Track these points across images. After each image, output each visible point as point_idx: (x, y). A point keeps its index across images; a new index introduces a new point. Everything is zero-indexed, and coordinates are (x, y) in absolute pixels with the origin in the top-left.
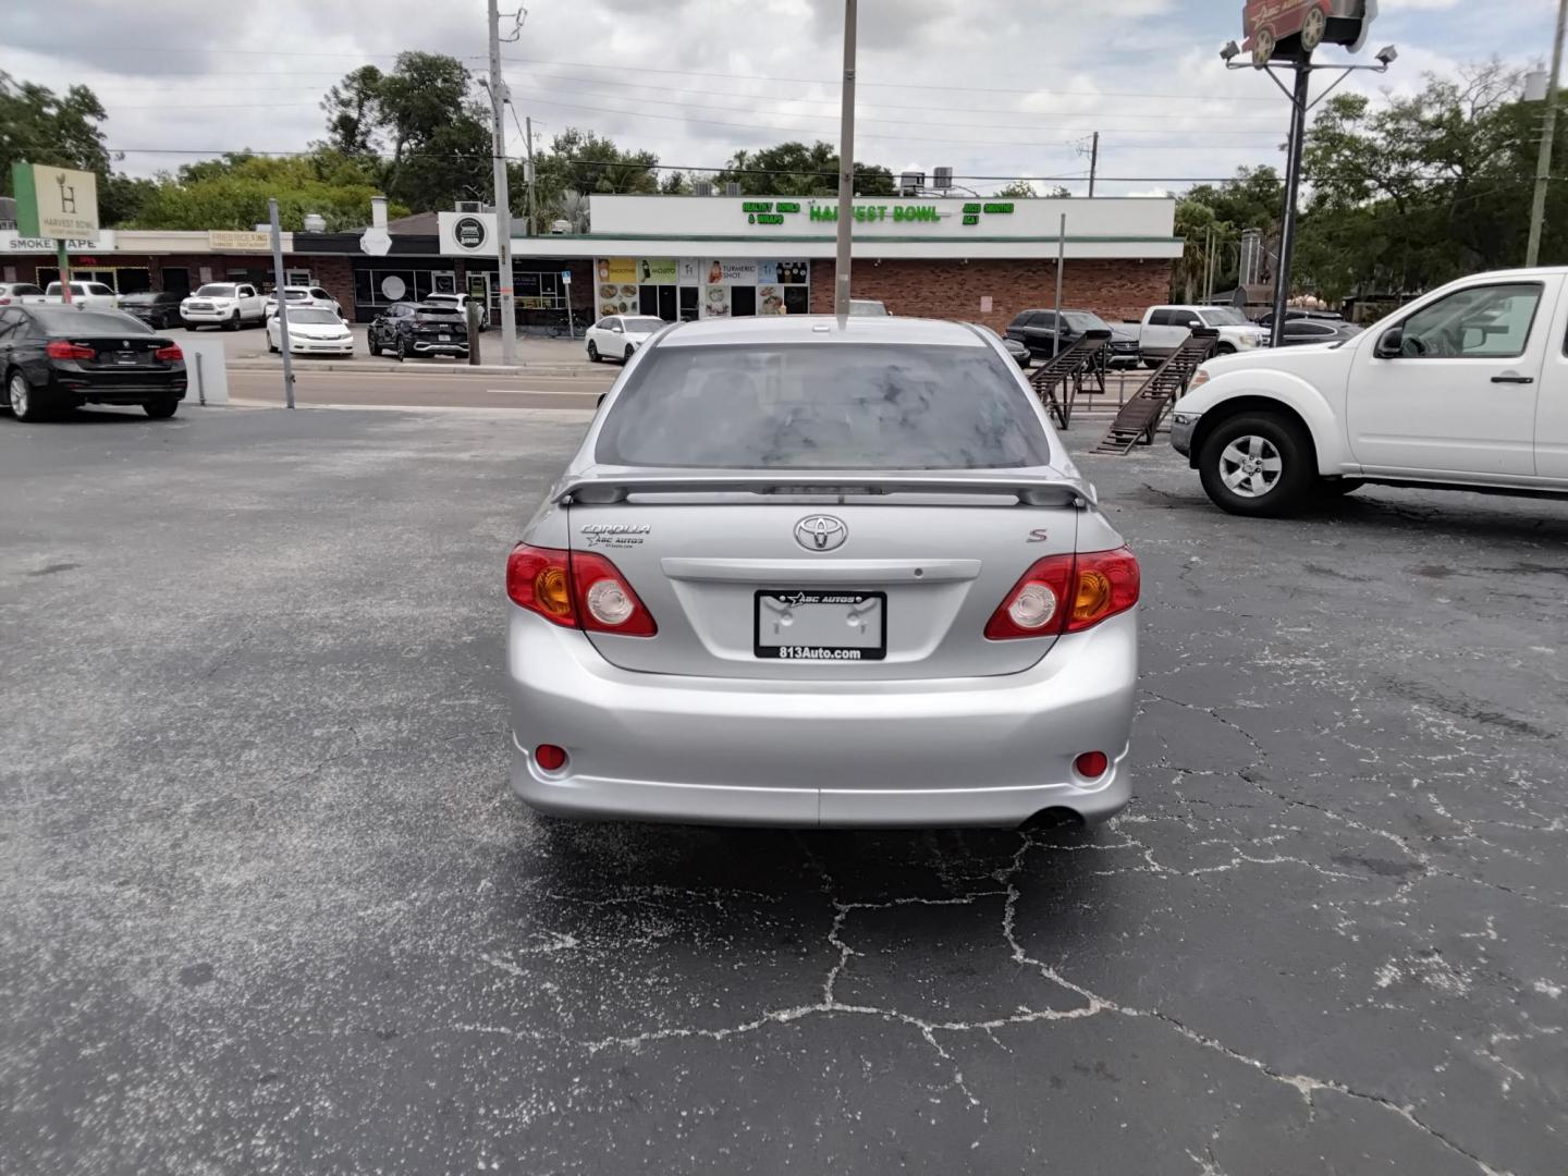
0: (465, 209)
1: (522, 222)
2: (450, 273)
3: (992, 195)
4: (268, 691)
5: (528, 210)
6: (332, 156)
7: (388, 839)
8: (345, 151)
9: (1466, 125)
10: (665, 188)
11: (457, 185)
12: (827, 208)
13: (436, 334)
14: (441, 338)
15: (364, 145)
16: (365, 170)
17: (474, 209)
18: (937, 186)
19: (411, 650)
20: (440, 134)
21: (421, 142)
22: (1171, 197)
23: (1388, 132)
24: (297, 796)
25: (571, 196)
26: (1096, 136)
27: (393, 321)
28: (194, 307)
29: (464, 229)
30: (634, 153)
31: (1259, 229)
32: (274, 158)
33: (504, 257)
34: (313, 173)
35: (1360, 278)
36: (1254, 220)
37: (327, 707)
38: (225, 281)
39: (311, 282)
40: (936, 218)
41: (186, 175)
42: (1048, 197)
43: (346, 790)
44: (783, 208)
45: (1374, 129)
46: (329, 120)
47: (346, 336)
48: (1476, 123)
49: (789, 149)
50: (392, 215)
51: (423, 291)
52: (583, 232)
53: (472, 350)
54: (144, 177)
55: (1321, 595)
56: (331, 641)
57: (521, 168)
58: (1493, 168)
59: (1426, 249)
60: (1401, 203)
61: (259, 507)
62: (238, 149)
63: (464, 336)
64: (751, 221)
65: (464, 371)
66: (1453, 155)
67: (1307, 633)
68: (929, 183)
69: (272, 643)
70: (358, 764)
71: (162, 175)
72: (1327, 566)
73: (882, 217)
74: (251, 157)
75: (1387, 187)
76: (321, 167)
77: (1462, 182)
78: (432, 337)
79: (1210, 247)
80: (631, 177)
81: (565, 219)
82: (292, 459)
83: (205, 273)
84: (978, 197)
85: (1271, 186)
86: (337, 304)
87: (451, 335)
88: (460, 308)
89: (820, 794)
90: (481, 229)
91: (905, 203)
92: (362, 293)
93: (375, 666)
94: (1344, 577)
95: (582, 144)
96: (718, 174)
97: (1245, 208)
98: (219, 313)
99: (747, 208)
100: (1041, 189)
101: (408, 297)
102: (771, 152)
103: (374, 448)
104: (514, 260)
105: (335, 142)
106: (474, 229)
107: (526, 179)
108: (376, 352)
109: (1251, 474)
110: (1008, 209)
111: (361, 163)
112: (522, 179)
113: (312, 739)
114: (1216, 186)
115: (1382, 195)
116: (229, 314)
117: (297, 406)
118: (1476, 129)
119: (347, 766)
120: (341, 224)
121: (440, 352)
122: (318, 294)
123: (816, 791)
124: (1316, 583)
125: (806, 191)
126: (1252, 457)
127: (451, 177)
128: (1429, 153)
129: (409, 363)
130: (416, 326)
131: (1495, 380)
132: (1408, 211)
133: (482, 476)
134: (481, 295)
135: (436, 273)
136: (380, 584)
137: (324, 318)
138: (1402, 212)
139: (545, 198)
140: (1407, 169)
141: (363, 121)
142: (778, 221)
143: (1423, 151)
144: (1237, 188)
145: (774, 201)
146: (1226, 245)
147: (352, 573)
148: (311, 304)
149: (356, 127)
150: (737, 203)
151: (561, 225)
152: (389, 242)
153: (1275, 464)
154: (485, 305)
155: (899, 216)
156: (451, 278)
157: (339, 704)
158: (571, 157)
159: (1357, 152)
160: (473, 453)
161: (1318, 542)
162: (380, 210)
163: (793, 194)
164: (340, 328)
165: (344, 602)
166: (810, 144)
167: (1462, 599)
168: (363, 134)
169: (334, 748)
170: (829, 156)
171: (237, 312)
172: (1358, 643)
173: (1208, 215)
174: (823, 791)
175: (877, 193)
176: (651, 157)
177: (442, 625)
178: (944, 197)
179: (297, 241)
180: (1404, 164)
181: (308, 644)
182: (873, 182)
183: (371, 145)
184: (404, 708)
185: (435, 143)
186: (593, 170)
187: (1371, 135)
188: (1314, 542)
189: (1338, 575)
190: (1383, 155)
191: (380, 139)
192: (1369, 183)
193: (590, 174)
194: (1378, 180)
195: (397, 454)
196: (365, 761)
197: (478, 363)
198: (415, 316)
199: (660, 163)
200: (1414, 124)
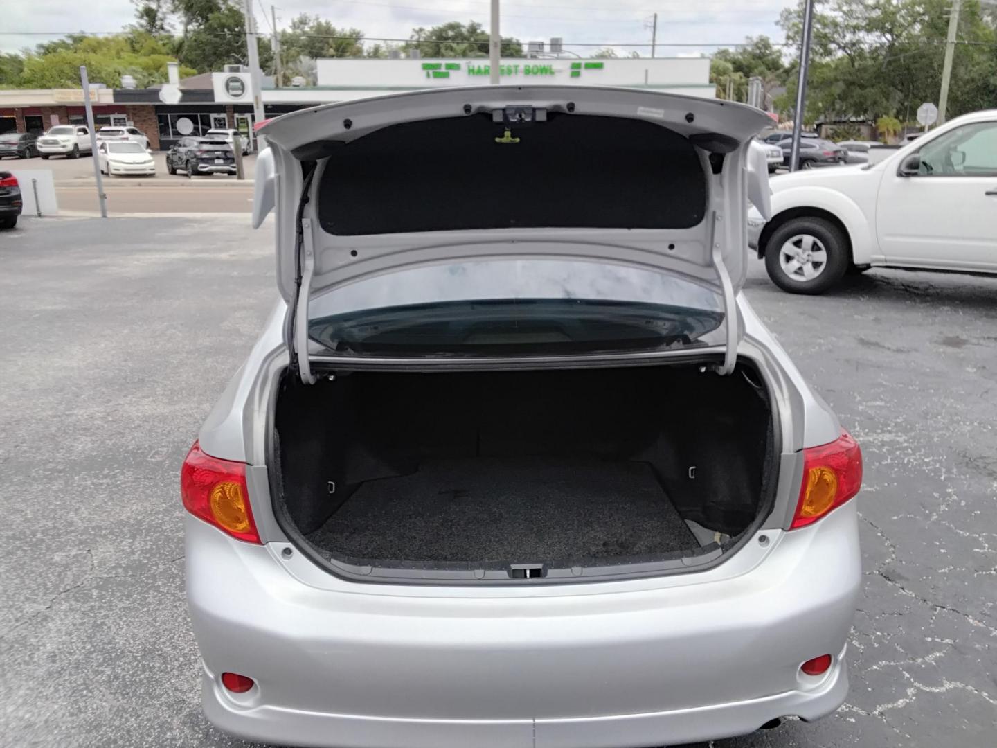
0: (232, 70)
1: (272, 79)
2: (223, 115)
3: (588, 57)
4: (23, 506)
5: (276, 70)
6: (140, 34)
7: (102, 703)
8: (150, 32)
9: (894, 7)
10: (369, 54)
11: (227, 54)
12: (479, 67)
13: (212, 159)
14: (217, 161)
15: (162, 28)
16: (164, 45)
17: (237, 70)
18: (553, 51)
19: (157, 453)
20: (214, 19)
21: (201, 24)
22: (703, 57)
23: (844, 13)
24: (23, 642)
25: (305, 60)
26: (655, 16)
27: (182, 150)
28: (46, 142)
29: (231, 84)
30: (347, 31)
31: (760, 78)
32: (101, 36)
33: (257, 103)
34: (128, 47)
35: (826, 109)
36: (756, 71)
37: (71, 524)
38: (68, 123)
39: (128, 123)
40: (552, 73)
41: (42, 51)
42: (625, 59)
43: (70, 634)
44: (449, 67)
45: (835, 10)
46: (137, 10)
47: (150, 161)
48: (900, 6)
49: (452, 27)
50: (182, 76)
51: (206, 127)
52: (313, 85)
53: (239, 170)
54: (13, 52)
55: (879, 367)
56: (90, 445)
57: (270, 41)
58: (910, 37)
59: (868, 89)
60: (852, 59)
61: (58, 307)
62: (76, 32)
63: (233, 160)
64: (428, 75)
65: (233, 185)
66: (885, 28)
67: (881, 407)
68: (547, 49)
69: (39, 449)
70: (87, 597)
71: (26, 51)
72: (873, 340)
73: (516, 72)
74: (85, 37)
75: (844, 48)
76: (133, 44)
77: (892, 45)
78: (210, 161)
79: (730, 89)
80: (345, 47)
81: (302, 76)
82: (94, 262)
83: (54, 118)
84: (580, 58)
85: (766, 48)
86: (145, 139)
87: (224, 159)
88: (230, 139)
89: (534, 725)
90: (243, 84)
91: (531, 63)
92: (164, 130)
93: (123, 474)
94: (889, 349)
95: (311, 24)
96: (403, 44)
97: (751, 63)
98: (64, 146)
99: (425, 67)
100: (620, 52)
101: (195, 133)
102: (439, 28)
103: (157, 251)
104: (266, 106)
105: (142, 26)
106: (238, 84)
107: (273, 48)
108: (173, 172)
109: (803, 264)
110: (599, 66)
111: (161, 40)
112: (271, 49)
113: (50, 565)
114: (732, 50)
115: (840, 54)
116: (70, 147)
117: (109, 215)
118: (899, 10)
119: (77, 601)
120: (149, 83)
121: (217, 171)
122: (132, 132)
123: (531, 721)
124: (871, 355)
125: (464, 55)
126: (804, 251)
127: (223, 49)
128: (872, 26)
129: (195, 180)
130: (198, 154)
131: (988, 193)
132: (856, 64)
133: (236, 273)
134: (245, 130)
135: (213, 116)
136: (142, 381)
137: (135, 148)
138: (853, 66)
139: (287, 62)
140: (857, 38)
141: (160, 10)
142: (446, 75)
143: (868, 25)
144: (745, 51)
145: (443, 62)
146: (739, 90)
147: (120, 370)
148: (127, 139)
149: (155, 15)
150: (417, 64)
151: (297, 80)
152: (179, 95)
153: (822, 256)
154: (248, 137)
155: (528, 71)
156: (224, 119)
157: (82, 520)
158: (304, 33)
159: (825, 25)
160: (232, 253)
161: (859, 317)
162: (174, 72)
163: (455, 57)
164: (146, 155)
165: (109, 401)
166: (465, 22)
167: (984, 368)
168: (162, 20)
169: (69, 580)
170: (479, 31)
171: (76, 145)
172: (925, 415)
173: (728, 69)
174: (538, 721)
175: (512, 56)
176: (359, 33)
177: (187, 423)
178: (557, 58)
179: (117, 95)
180: (854, 33)
181: (69, 450)
182: (510, 49)
183: (167, 27)
184: (139, 523)
185: (211, 25)
186: (321, 41)
187: (833, 14)
188: (856, 316)
189: (883, 347)
190: (841, 27)
191: (172, 23)
192: (833, 46)
193: (318, 45)
194: (838, 44)
195: (174, 256)
196: (95, 593)
197: (243, 179)
198: (197, 147)
199: (365, 37)
200: (861, 7)
